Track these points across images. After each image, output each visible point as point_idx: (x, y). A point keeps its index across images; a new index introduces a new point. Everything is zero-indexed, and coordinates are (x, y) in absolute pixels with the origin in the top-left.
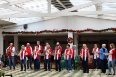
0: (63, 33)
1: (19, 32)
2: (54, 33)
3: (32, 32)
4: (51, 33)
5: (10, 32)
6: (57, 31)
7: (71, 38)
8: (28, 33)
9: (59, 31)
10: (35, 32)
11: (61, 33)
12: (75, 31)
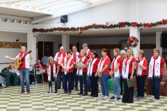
0: (122, 28)
1: (55, 29)
2: (106, 29)
3: (73, 29)
4: (101, 29)
5: (43, 28)
6: (112, 26)
7: (134, 38)
8: (68, 29)
9: (115, 26)
10: (78, 28)
11: (118, 28)
12: (141, 25)
